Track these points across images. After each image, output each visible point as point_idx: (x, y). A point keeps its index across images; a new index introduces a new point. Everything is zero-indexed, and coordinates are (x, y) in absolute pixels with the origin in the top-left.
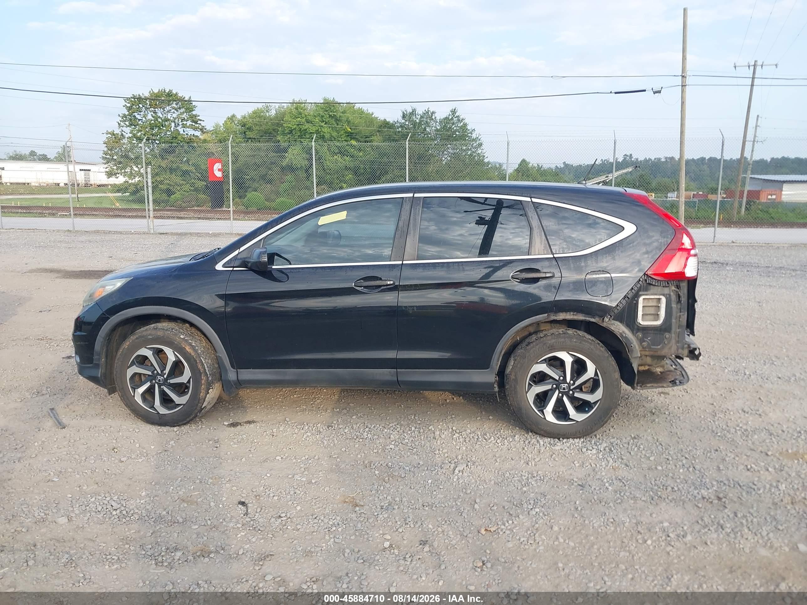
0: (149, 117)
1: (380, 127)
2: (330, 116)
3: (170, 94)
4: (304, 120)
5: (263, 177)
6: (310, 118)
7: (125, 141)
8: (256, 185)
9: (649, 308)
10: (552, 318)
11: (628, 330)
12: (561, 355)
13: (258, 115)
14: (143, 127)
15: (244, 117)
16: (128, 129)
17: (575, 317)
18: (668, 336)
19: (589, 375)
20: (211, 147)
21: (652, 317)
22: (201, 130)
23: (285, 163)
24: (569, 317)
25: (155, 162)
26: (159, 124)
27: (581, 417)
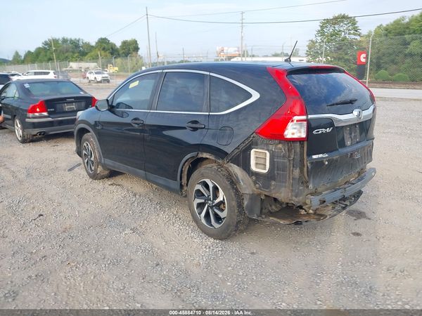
0: (331, 30)
3: (343, 17)
5: (392, 61)
7: (317, 44)
8: (387, 66)
9: (260, 159)
10: (200, 156)
11: (244, 173)
12: (208, 181)
13: (397, 23)
14: (327, 36)
15: (387, 25)
16: (319, 38)
17: (211, 157)
18: (273, 183)
19: (220, 198)
20: (364, 45)
21: (262, 166)
22: (359, 35)
23: (407, 51)
24: (208, 157)
25: (331, 55)
26: (335, 34)
27: (217, 226)
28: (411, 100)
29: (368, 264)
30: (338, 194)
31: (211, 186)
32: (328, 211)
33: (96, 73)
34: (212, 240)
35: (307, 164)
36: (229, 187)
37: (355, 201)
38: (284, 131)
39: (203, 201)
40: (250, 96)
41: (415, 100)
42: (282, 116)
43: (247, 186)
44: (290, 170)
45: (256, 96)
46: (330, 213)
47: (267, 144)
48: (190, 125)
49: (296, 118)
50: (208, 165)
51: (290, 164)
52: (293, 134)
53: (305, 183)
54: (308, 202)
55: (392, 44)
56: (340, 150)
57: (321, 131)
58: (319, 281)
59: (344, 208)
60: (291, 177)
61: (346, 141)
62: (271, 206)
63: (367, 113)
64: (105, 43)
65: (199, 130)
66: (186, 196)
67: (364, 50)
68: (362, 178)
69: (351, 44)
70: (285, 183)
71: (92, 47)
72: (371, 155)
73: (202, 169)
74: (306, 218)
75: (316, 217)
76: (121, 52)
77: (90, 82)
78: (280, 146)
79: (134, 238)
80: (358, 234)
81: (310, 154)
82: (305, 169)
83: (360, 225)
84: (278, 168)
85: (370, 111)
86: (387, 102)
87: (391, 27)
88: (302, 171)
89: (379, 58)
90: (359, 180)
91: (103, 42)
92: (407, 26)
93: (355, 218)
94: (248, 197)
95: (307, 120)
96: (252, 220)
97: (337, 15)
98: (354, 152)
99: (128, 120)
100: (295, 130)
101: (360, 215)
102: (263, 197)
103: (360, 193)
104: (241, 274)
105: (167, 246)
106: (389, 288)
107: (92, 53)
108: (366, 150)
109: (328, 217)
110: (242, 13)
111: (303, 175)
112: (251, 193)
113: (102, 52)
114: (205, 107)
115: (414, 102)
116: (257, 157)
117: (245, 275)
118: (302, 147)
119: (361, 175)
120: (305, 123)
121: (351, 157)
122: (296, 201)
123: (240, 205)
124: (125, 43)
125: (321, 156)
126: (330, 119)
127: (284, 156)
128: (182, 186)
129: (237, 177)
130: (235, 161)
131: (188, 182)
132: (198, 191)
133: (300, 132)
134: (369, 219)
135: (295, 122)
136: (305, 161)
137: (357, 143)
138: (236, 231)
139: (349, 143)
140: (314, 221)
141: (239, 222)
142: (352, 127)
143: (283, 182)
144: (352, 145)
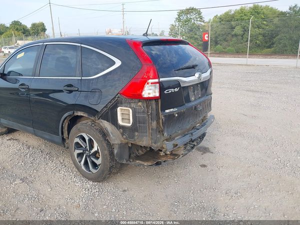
0: (185, 18)
1: (279, 14)
2: (255, 12)
3: (193, 9)
4: (243, 15)
5: (225, 40)
6: (246, 13)
7: (176, 27)
8: (221, 42)
9: (125, 115)
10: (76, 114)
11: (113, 127)
12: (84, 135)
13: (227, 14)
14: (183, 22)
15: (221, 15)
16: (177, 23)
17: (84, 115)
18: (136, 134)
19: (95, 149)
20: (207, 28)
21: (127, 121)
22: (203, 22)
23: (233, 33)
24: (82, 115)
25: (186, 35)
26: (188, 20)
27: (94, 171)
28: (236, 65)
29: (212, 190)
30: (187, 139)
31: (87, 139)
32: (181, 151)
33: (10, 48)
34: (91, 183)
35: (162, 117)
36: (102, 139)
37: (201, 141)
38: (142, 92)
39: (82, 151)
40: (114, 63)
41: (239, 65)
42: (140, 80)
43: (116, 138)
44: (149, 122)
45: (118, 63)
46: (182, 152)
47: (130, 103)
48: (66, 88)
49: (150, 81)
50: (83, 122)
51: (149, 118)
52: (149, 94)
53: (161, 132)
54: (164, 146)
55: (224, 28)
56: (186, 104)
57: (171, 91)
58: (176, 210)
59: (192, 148)
60: (150, 128)
61: (191, 97)
62: (138, 151)
63: (206, 75)
64: (18, 25)
65: (74, 92)
66: (68, 148)
67: (206, 32)
68: (205, 124)
69: (198, 27)
70: (146, 132)
71: (7, 27)
72: (210, 106)
73: (79, 125)
74: (164, 159)
75: (172, 157)
76: (31, 32)
77: (5, 55)
78: (140, 104)
79: (23, 187)
80: (204, 166)
81: (163, 110)
82: (161, 121)
83: (206, 159)
84: (139, 122)
85: (208, 73)
86: (222, 67)
87: (223, 17)
88: (158, 123)
89: (216, 37)
90: (203, 126)
91: (15, 25)
92: (233, 16)
93: (202, 153)
94: (117, 146)
95: (159, 83)
96: (122, 164)
97: (188, 8)
98: (197, 105)
99: (17, 86)
100: (150, 91)
101: (205, 150)
102: (130, 145)
103: (204, 135)
104: (114, 210)
105: (52, 192)
106: (227, 209)
107: (7, 33)
108: (206, 103)
109: (181, 156)
110: (123, 4)
111: (160, 126)
112: (120, 143)
113: (16, 32)
114: (78, 72)
115: (238, 66)
116: (122, 114)
117: (117, 211)
118: (157, 104)
119: (204, 122)
120: (158, 85)
121: (195, 109)
122: (155, 147)
123: (111, 153)
124: (34, 25)
125: (172, 110)
126: (177, 81)
127: (143, 112)
128: (64, 140)
129: (107, 131)
130: (105, 117)
131: (69, 136)
132: (77, 144)
133: (155, 92)
134: (212, 153)
135: (150, 84)
136: (160, 114)
137: (199, 98)
138: (109, 174)
139: (193, 99)
140: (170, 161)
141: (111, 167)
142: (195, 86)
143: (144, 133)
144: (195, 100)
